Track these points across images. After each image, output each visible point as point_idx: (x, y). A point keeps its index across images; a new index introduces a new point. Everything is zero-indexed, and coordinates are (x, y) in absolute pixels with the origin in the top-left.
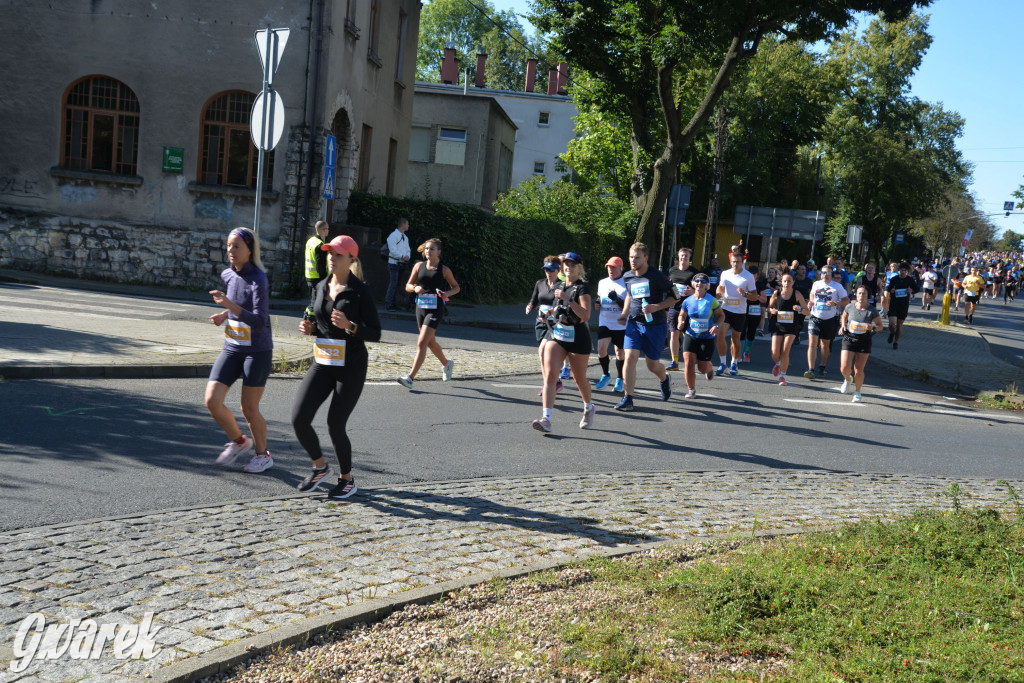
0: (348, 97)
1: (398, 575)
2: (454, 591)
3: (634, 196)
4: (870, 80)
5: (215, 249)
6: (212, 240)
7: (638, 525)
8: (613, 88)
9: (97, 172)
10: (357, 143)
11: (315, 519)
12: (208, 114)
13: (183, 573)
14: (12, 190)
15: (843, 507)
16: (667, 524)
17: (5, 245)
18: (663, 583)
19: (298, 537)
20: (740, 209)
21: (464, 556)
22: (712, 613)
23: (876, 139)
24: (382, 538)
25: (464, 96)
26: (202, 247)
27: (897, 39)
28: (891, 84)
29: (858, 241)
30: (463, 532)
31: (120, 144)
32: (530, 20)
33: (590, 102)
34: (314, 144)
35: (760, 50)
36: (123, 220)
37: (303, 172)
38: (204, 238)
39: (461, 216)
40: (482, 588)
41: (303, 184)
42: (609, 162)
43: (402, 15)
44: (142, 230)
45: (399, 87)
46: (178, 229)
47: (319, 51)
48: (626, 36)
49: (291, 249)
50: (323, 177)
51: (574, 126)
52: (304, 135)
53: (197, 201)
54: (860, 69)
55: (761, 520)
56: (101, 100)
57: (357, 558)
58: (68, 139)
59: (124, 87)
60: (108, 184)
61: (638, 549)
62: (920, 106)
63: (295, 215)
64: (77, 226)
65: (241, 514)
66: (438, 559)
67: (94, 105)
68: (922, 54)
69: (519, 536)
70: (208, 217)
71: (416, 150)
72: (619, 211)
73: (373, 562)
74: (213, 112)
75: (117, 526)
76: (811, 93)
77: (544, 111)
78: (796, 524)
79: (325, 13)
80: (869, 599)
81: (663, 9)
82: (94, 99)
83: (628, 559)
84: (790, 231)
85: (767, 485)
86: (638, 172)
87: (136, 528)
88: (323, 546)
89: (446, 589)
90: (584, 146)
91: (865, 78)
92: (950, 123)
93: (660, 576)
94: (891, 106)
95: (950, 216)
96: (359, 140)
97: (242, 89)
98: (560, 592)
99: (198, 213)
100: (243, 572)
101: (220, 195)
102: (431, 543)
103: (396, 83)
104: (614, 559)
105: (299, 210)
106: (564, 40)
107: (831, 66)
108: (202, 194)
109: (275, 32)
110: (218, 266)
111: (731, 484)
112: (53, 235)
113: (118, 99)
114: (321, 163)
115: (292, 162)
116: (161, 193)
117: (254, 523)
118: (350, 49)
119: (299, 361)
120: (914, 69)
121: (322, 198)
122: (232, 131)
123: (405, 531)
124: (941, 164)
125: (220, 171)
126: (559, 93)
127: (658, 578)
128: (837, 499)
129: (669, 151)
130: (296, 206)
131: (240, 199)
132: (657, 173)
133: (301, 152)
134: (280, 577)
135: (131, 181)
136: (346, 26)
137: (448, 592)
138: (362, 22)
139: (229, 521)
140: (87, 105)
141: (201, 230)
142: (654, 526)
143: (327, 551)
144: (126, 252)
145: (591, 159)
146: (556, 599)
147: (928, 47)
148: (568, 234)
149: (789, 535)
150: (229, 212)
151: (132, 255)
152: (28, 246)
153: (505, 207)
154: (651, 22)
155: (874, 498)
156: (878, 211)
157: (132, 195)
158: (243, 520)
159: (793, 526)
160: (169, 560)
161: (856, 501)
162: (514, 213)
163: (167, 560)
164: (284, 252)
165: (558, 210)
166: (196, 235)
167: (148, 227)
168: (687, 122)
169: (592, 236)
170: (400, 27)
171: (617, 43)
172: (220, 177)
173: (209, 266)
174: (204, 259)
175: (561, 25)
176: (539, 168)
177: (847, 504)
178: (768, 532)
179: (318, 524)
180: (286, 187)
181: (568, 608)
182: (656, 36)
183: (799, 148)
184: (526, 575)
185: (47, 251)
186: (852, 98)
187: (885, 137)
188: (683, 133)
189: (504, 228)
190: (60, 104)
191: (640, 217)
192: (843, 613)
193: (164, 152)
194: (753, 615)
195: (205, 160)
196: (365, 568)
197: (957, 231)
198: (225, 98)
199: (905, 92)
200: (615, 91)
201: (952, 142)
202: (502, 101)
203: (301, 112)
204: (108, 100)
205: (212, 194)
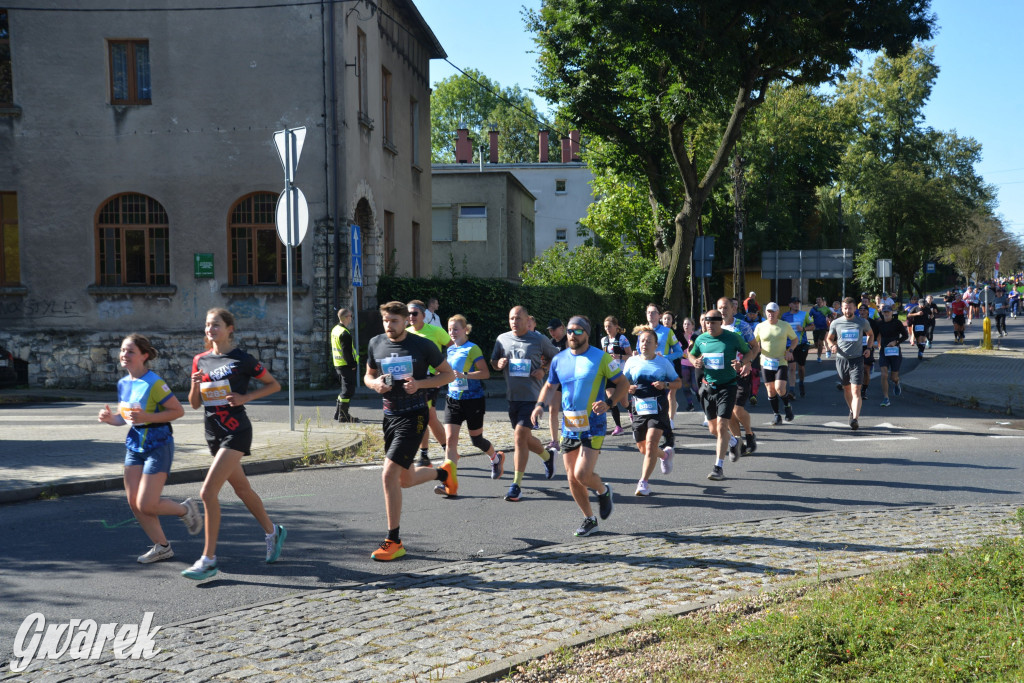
0: (367, 186)
1: (463, 654)
2: (521, 664)
3: (659, 253)
4: (881, 115)
5: (252, 348)
6: (248, 339)
7: (700, 580)
8: (626, 150)
9: (132, 286)
10: (380, 229)
11: (375, 605)
12: (234, 218)
13: (250, 673)
14: (53, 311)
15: (908, 543)
16: (730, 577)
17: (49, 366)
18: (732, 637)
19: (360, 625)
20: (765, 254)
21: (528, 628)
22: (787, 663)
23: (894, 173)
24: (444, 618)
25: (480, 173)
27: (904, 72)
28: (903, 117)
29: (888, 275)
30: (524, 604)
31: (152, 256)
32: (537, 93)
33: (604, 166)
34: (338, 236)
35: (767, 97)
36: (161, 329)
37: (330, 263)
39: (490, 290)
40: (550, 659)
41: (332, 275)
42: (630, 221)
43: (413, 102)
44: (179, 336)
45: (416, 171)
47: (335, 145)
48: (633, 98)
49: (325, 340)
50: (351, 266)
51: (591, 191)
52: (328, 228)
53: (230, 302)
54: (870, 105)
55: (825, 565)
56: (131, 216)
57: (420, 641)
58: (102, 257)
59: (151, 200)
60: (143, 296)
61: (704, 605)
62: (936, 136)
63: (326, 306)
64: (116, 340)
65: (301, 607)
66: (502, 634)
67: (125, 221)
68: (929, 84)
69: (581, 603)
70: (243, 317)
71: (438, 231)
72: (645, 269)
73: (437, 643)
74: (239, 215)
75: (181, 632)
76: (823, 134)
77: (560, 179)
78: (861, 565)
79: (339, 109)
80: (946, 636)
81: (668, 68)
82: (124, 216)
83: (694, 616)
84: (819, 271)
85: (827, 528)
86: (659, 229)
87: (199, 631)
88: (385, 631)
89: (514, 664)
90: (603, 208)
91: (876, 114)
92: (967, 149)
93: (729, 630)
94: (905, 138)
95: (980, 241)
96: (383, 226)
98: (629, 656)
100: (309, 666)
101: (252, 295)
102: (494, 618)
103: (413, 168)
104: (680, 617)
105: (330, 301)
106: (573, 108)
107: (840, 106)
108: (235, 295)
109: (292, 132)
111: (789, 531)
112: (94, 351)
113: (147, 213)
114: (347, 253)
115: (319, 255)
116: (195, 299)
117: (315, 615)
118: (366, 140)
119: (344, 450)
120: (925, 100)
121: (351, 287)
122: (259, 231)
123: (466, 609)
124: (962, 190)
125: (251, 270)
126: (573, 160)
127: (727, 632)
128: (901, 536)
129: (688, 205)
130: (327, 297)
131: (271, 297)
132: (678, 228)
133: (327, 244)
134: (347, 667)
135: (165, 290)
136: (360, 119)
137: (516, 666)
138: (375, 113)
139: (291, 615)
140: (118, 222)
142: (716, 580)
143: (390, 636)
144: (166, 360)
145: (612, 221)
146: (626, 663)
147: (936, 76)
148: (597, 297)
149: (856, 576)
150: (262, 310)
151: (172, 362)
152: (71, 364)
153: (531, 277)
154: (657, 82)
155: (939, 532)
156: (906, 243)
157: (167, 304)
158: (304, 613)
159: (859, 567)
160: (236, 661)
161: (920, 536)
162: (541, 282)
163: (233, 661)
164: (319, 343)
165: (584, 276)
167: (185, 333)
168: (703, 176)
169: (620, 297)
170: (412, 114)
171: (625, 107)
172: (251, 277)
175: (569, 95)
176: (561, 235)
177: (911, 540)
178: (833, 576)
179: (379, 610)
180: (316, 280)
181: (639, 672)
182: (663, 95)
183: (818, 189)
184: (592, 641)
185: (90, 368)
186: (866, 135)
187: (903, 169)
188: (700, 186)
189: (532, 298)
190: (92, 225)
191: (667, 273)
192: (922, 652)
193: (195, 259)
194: (830, 662)
195: (234, 263)
196: (430, 650)
197: (988, 255)
198: (249, 200)
199: (918, 122)
200: (628, 153)
201: (971, 167)
202: (518, 174)
203: (323, 205)
204: (137, 216)
205: (244, 294)
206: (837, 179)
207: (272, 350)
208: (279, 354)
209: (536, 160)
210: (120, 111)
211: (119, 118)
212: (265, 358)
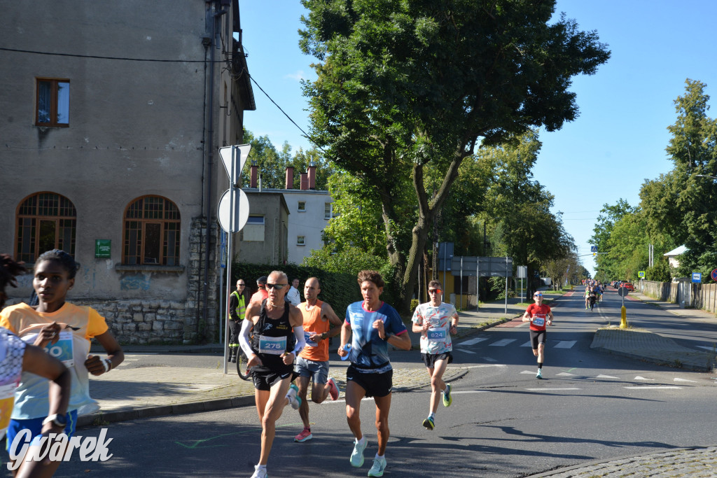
3: (390, 254)
4: (506, 171)
5: (137, 312)
6: (135, 306)
12: (129, 214)
20: (455, 259)
26: (127, 311)
28: (520, 174)
29: (524, 277)
31: (61, 241)
34: (210, 230)
37: (202, 250)
38: (128, 305)
41: (203, 258)
46: (108, 300)
47: (210, 164)
49: (196, 307)
52: (202, 224)
53: (122, 277)
54: (499, 164)
56: (46, 210)
58: (20, 240)
59: (63, 198)
62: (539, 187)
63: (198, 282)
67: (40, 213)
70: (131, 289)
74: (132, 212)
77: (302, 201)
79: (214, 138)
82: (40, 209)
84: (490, 271)
86: (390, 237)
91: (501, 170)
97: (155, 193)
99: (123, 286)
101: (140, 272)
105: (202, 278)
106: (335, 151)
108: (126, 272)
109: (237, 147)
110: (140, 324)
113: (59, 208)
115: (194, 244)
116: (94, 274)
120: (533, 164)
121: (216, 268)
122: (148, 225)
125: (139, 254)
129: (422, 221)
130: (199, 275)
131: (155, 274)
132: (415, 237)
133: (200, 235)
140: (34, 213)
141: (126, 299)
147: (540, 149)
150: (147, 283)
164: (192, 309)
166: (122, 303)
167: (85, 300)
172: (139, 259)
173: (134, 325)
174: (129, 321)
176: (300, 240)
180: (191, 262)
183: (468, 217)
186: (496, 182)
188: (430, 208)
190: (14, 215)
193: (96, 245)
195: (126, 248)
198: (141, 201)
199: (530, 177)
203: (199, 207)
204: (51, 209)
205: (134, 271)
206: (482, 210)
207: (154, 314)
208: (158, 317)
209: (283, 187)
210: (43, 131)
211: (42, 136)
212: (148, 320)
